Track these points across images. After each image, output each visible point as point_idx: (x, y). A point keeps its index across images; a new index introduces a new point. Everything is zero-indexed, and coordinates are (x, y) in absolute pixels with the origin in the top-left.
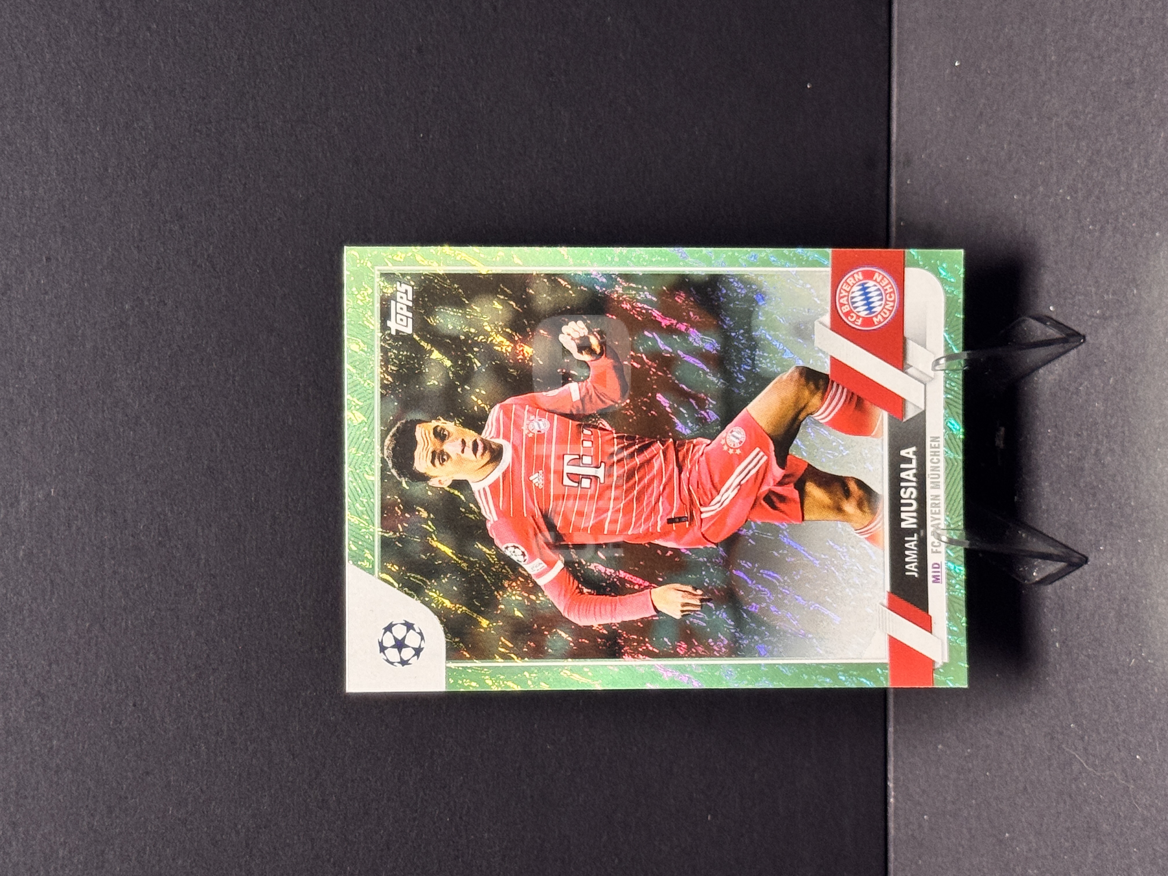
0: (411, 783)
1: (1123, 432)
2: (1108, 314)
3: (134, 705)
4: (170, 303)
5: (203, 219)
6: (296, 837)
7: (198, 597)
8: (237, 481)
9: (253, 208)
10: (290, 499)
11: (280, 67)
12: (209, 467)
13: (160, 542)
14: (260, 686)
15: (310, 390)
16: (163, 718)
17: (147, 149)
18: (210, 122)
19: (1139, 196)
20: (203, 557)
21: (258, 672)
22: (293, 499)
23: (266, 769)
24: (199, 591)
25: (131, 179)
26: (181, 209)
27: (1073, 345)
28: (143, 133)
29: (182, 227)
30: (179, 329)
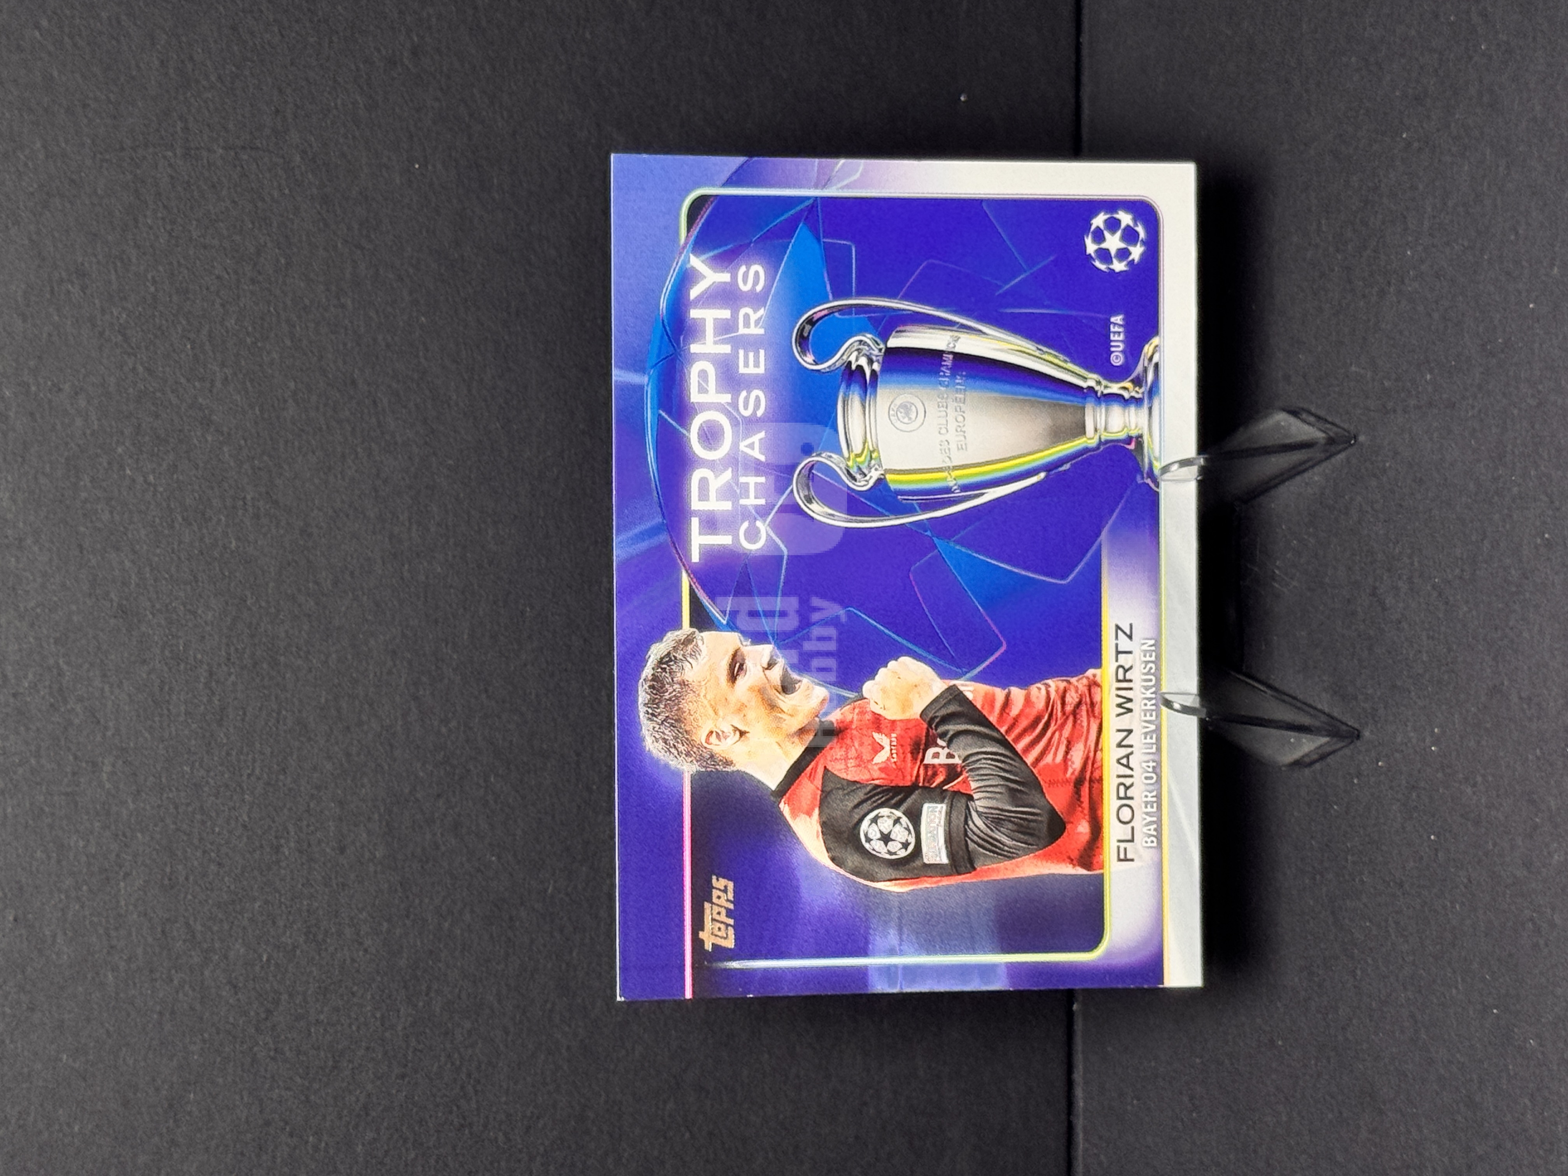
0: (400, 1028)
1: (1412, 564)
2: (1390, 405)
3: (15, 920)
4: (67, 387)
5: (113, 277)
6: (237, 1097)
7: (105, 776)
8: (159, 625)
9: (182, 261)
10: (232, 649)
11: (219, 77)
12: (120, 606)
13: (52, 705)
14: (190, 897)
15: (261, 503)
16: (54, 936)
17: (35, 186)
18: (122, 149)
19: (1434, 250)
20: (111, 724)
21: (187, 879)
22: (237, 649)
23: (198, 1007)
24: (107, 768)
25: (13, 224)
26: (83, 264)
27: (1340, 447)
28: (30, 164)
29: (83, 289)
30: (79, 422)
